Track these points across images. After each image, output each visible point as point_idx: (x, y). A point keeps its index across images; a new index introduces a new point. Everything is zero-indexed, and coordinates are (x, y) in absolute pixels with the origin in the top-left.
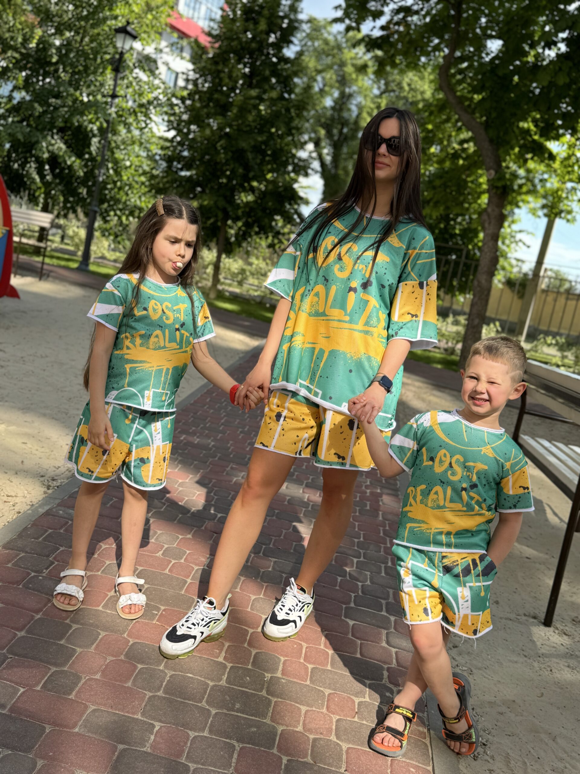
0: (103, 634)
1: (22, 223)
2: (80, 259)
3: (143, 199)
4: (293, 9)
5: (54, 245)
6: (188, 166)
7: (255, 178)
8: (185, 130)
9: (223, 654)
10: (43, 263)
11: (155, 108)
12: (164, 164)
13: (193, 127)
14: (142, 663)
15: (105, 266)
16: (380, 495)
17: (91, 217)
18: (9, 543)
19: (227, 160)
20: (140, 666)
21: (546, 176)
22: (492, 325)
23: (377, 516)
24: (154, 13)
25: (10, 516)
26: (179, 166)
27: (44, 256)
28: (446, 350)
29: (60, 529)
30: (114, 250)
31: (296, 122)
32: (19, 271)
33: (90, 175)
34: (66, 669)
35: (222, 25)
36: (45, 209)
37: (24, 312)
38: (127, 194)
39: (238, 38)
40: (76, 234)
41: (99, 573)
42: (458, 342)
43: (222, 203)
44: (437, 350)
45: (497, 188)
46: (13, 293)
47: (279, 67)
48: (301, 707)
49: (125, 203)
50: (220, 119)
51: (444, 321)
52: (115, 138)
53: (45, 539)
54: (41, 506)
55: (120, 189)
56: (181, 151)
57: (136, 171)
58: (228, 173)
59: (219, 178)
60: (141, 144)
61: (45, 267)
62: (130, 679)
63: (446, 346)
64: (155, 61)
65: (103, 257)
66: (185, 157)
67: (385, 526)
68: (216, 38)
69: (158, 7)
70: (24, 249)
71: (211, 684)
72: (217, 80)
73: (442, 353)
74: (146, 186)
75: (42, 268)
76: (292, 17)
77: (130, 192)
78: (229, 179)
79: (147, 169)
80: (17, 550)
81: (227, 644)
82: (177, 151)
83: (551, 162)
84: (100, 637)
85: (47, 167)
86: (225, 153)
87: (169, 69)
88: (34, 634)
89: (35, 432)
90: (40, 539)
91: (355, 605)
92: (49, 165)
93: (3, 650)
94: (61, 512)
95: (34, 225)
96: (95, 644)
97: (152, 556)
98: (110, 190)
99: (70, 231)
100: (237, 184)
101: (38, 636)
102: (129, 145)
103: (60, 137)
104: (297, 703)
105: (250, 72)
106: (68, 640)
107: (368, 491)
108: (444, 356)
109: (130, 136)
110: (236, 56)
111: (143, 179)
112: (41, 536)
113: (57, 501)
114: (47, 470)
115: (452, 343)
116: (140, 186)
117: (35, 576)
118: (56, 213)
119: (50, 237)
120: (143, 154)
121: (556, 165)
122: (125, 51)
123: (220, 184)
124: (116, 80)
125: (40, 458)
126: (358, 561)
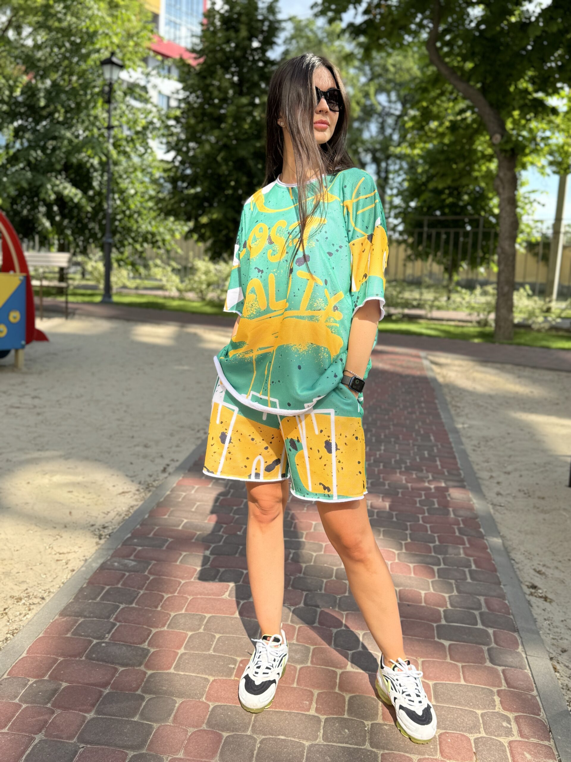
0: (179, 701)
1: (42, 267)
2: (102, 292)
3: (153, 223)
4: (271, 9)
5: (76, 283)
6: (193, 183)
8: (184, 149)
9: (314, 705)
10: (67, 302)
11: (151, 132)
12: (168, 186)
13: (192, 145)
14: (228, 730)
15: (127, 295)
16: (446, 489)
17: (106, 249)
18: (65, 609)
19: (230, 171)
20: (225, 734)
21: (548, 134)
22: (522, 290)
23: (448, 513)
24: (135, 39)
25: (65, 576)
26: (185, 185)
27: (67, 295)
28: (479, 322)
29: (118, 583)
30: (134, 278)
32: (45, 314)
33: (98, 209)
34: (144, 751)
35: (204, 39)
36: (62, 249)
37: (55, 354)
38: (137, 222)
39: (222, 50)
40: (95, 268)
41: (165, 628)
42: (489, 312)
44: (469, 324)
45: (505, 151)
46: (41, 336)
47: (266, 70)
48: (412, 756)
49: (137, 230)
50: (216, 132)
51: (472, 293)
52: (117, 168)
53: (102, 599)
54: (94, 560)
55: (130, 216)
56: (183, 170)
57: (142, 197)
58: (233, 183)
59: (224, 189)
60: (143, 170)
61: (70, 306)
62: (217, 752)
63: (478, 319)
64: (144, 88)
65: (125, 287)
66: (187, 176)
67: (459, 524)
68: (200, 53)
69: (138, 33)
70: (47, 292)
71: (307, 744)
72: (207, 95)
73: (474, 327)
74: (154, 211)
75: (67, 308)
76: (271, 18)
77: (139, 219)
78: (235, 189)
79: (152, 193)
80: (75, 616)
81: (316, 692)
82: (180, 171)
83: (553, 118)
84: (177, 705)
85: (55, 208)
86: (227, 165)
87: (160, 93)
88: (105, 714)
89: (80, 479)
90: (98, 599)
91: (446, 621)
92: (58, 206)
93: (72, 739)
94: (116, 564)
95: (53, 267)
96: (172, 716)
97: (218, 600)
98: (120, 221)
99: (89, 267)
100: (243, 193)
101: (110, 715)
102: (131, 173)
103: (64, 176)
104: (407, 752)
105: (239, 80)
106: (142, 716)
107: (432, 486)
108: (478, 329)
109: (131, 164)
110: (222, 67)
111: (150, 204)
112: (99, 595)
113: (111, 552)
114: (97, 517)
115: (484, 315)
116: (149, 212)
117: (97, 643)
118: (72, 250)
119: (70, 276)
120: (147, 180)
121: (558, 120)
122: (113, 82)
123: (227, 196)
124: (108, 111)
125: (88, 505)
126: (438, 570)
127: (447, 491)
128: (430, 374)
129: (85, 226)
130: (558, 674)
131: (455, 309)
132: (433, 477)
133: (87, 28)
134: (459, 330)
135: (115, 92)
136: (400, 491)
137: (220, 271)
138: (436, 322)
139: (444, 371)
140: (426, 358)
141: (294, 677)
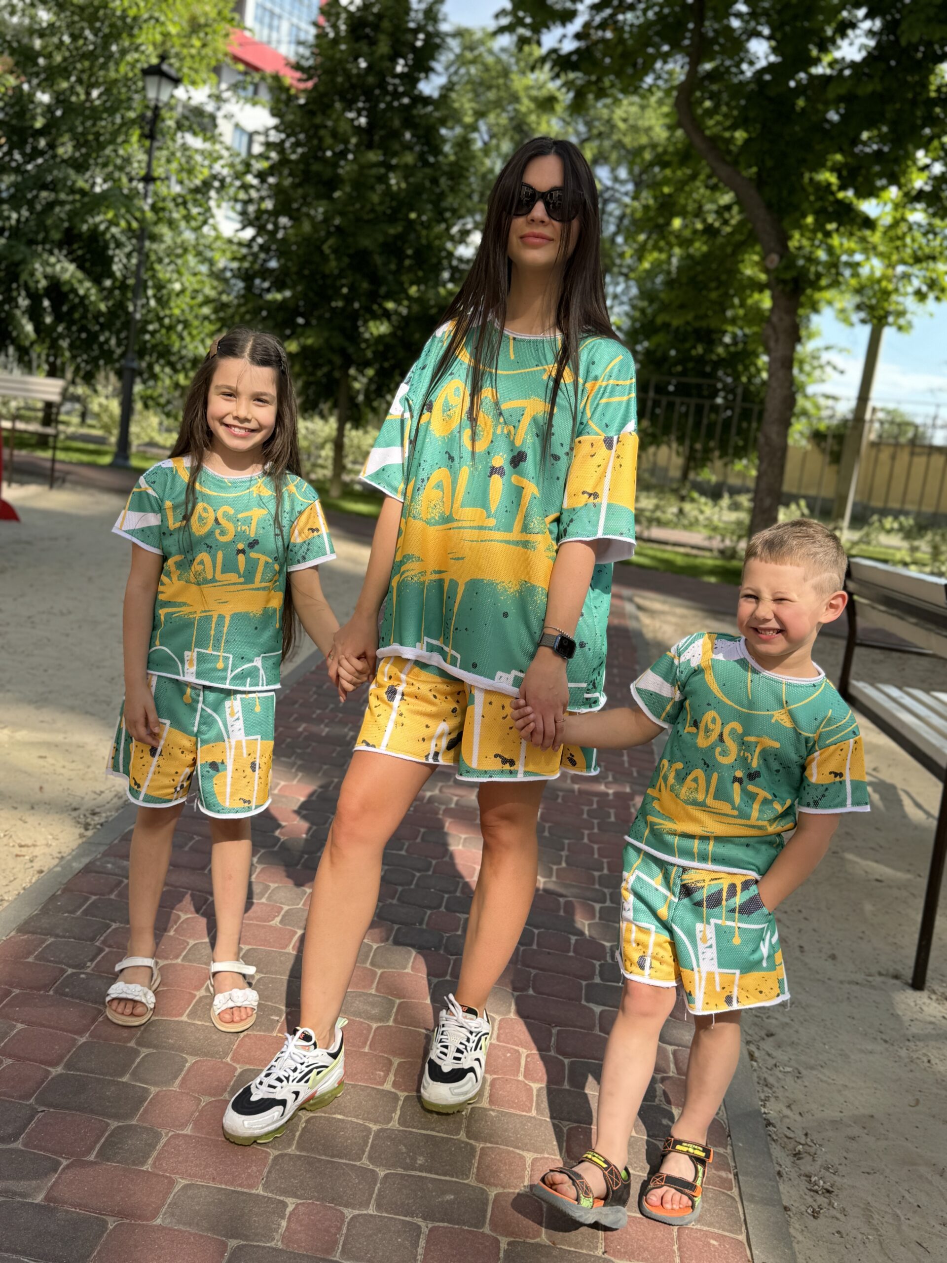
0: (191, 1060)
1: (16, 398)
2: (114, 449)
4: (431, 15)
5: (71, 430)
6: (279, 286)
7: (388, 296)
8: (270, 227)
9: (391, 1077)
10: (53, 460)
11: (216, 191)
12: (239, 285)
13: (284, 221)
17: (127, 377)
18: (26, 922)
19: (342, 270)
21: (858, 257)
22: (794, 506)
24: (203, 34)
25: (26, 879)
26: (266, 285)
27: (55, 448)
28: (722, 552)
29: (110, 893)
30: (169, 430)
31: (450, 201)
32: (16, 477)
33: (118, 311)
34: (134, 1122)
35: (316, 51)
36: (54, 372)
37: (28, 543)
38: (182, 338)
39: (345, 71)
40: (105, 409)
41: (179, 961)
42: (739, 538)
43: (338, 340)
44: (707, 554)
45: (784, 282)
46: (8, 513)
47: (415, 112)
48: (525, 1154)
49: (179, 353)
50: (325, 204)
51: (715, 505)
52: (155, 246)
53: (86, 913)
54: (75, 858)
55: (170, 328)
56: (265, 261)
57: (193, 298)
58: (345, 290)
59: (330, 299)
60: (199, 254)
61: (58, 466)
63: (721, 546)
64: (213, 118)
65: (152, 444)
66: (273, 271)
68: (307, 72)
69: (208, 25)
70: (20, 440)
71: (375, 1128)
72: (315, 142)
73: (716, 558)
74: (210, 321)
75: (53, 469)
76: (430, 28)
77: (185, 334)
78: (348, 300)
79: (212, 294)
80: (41, 934)
81: (396, 1061)
82: (260, 262)
83: (867, 233)
84: (188, 1065)
85: (46, 303)
86: (338, 259)
87: (237, 126)
88: (78, 1070)
89: (59, 738)
90: (79, 913)
91: (602, 979)
92: (50, 299)
93: (29, 1099)
94: (109, 866)
95: (34, 399)
96: (180, 1078)
97: (264, 927)
98: (153, 333)
99: (94, 407)
100: (361, 307)
101: (85, 1071)
102: (179, 256)
103: (65, 252)
104: (518, 1148)
105: (368, 123)
106: (134, 1075)
107: (611, 791)
108: (719, 562)
109: (179, 241)
110: (343, 99)
111: (206, 310)
112: (80, 907)
113: (102, 849)
114: (83, 798)
115: (731, 540)
116: (202, 323)
117: (73, 974)
118: (69, 375)
119: (62, 418)
120: (204, 269)
121: (876, 238)
122: (160, 105)
123: (334, 310)
124: (149, 152)
125: (70, 780)
126: (601, 908)
127: (632, 799)
128: (632, 624)
129: (93, 337)
130: (755, 1064)
131: (685, 527)
132: (614, 777)
133: (124, 11)
134: (691, 561)
135: (163, 120)
136: (561, 794)
137: (313, 433)
138: (655, 546)
139: (657, 624)
140: (630, 600)
141: (367, 1039)
